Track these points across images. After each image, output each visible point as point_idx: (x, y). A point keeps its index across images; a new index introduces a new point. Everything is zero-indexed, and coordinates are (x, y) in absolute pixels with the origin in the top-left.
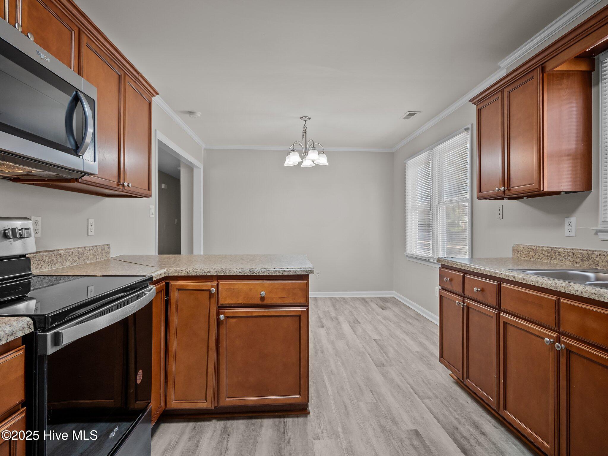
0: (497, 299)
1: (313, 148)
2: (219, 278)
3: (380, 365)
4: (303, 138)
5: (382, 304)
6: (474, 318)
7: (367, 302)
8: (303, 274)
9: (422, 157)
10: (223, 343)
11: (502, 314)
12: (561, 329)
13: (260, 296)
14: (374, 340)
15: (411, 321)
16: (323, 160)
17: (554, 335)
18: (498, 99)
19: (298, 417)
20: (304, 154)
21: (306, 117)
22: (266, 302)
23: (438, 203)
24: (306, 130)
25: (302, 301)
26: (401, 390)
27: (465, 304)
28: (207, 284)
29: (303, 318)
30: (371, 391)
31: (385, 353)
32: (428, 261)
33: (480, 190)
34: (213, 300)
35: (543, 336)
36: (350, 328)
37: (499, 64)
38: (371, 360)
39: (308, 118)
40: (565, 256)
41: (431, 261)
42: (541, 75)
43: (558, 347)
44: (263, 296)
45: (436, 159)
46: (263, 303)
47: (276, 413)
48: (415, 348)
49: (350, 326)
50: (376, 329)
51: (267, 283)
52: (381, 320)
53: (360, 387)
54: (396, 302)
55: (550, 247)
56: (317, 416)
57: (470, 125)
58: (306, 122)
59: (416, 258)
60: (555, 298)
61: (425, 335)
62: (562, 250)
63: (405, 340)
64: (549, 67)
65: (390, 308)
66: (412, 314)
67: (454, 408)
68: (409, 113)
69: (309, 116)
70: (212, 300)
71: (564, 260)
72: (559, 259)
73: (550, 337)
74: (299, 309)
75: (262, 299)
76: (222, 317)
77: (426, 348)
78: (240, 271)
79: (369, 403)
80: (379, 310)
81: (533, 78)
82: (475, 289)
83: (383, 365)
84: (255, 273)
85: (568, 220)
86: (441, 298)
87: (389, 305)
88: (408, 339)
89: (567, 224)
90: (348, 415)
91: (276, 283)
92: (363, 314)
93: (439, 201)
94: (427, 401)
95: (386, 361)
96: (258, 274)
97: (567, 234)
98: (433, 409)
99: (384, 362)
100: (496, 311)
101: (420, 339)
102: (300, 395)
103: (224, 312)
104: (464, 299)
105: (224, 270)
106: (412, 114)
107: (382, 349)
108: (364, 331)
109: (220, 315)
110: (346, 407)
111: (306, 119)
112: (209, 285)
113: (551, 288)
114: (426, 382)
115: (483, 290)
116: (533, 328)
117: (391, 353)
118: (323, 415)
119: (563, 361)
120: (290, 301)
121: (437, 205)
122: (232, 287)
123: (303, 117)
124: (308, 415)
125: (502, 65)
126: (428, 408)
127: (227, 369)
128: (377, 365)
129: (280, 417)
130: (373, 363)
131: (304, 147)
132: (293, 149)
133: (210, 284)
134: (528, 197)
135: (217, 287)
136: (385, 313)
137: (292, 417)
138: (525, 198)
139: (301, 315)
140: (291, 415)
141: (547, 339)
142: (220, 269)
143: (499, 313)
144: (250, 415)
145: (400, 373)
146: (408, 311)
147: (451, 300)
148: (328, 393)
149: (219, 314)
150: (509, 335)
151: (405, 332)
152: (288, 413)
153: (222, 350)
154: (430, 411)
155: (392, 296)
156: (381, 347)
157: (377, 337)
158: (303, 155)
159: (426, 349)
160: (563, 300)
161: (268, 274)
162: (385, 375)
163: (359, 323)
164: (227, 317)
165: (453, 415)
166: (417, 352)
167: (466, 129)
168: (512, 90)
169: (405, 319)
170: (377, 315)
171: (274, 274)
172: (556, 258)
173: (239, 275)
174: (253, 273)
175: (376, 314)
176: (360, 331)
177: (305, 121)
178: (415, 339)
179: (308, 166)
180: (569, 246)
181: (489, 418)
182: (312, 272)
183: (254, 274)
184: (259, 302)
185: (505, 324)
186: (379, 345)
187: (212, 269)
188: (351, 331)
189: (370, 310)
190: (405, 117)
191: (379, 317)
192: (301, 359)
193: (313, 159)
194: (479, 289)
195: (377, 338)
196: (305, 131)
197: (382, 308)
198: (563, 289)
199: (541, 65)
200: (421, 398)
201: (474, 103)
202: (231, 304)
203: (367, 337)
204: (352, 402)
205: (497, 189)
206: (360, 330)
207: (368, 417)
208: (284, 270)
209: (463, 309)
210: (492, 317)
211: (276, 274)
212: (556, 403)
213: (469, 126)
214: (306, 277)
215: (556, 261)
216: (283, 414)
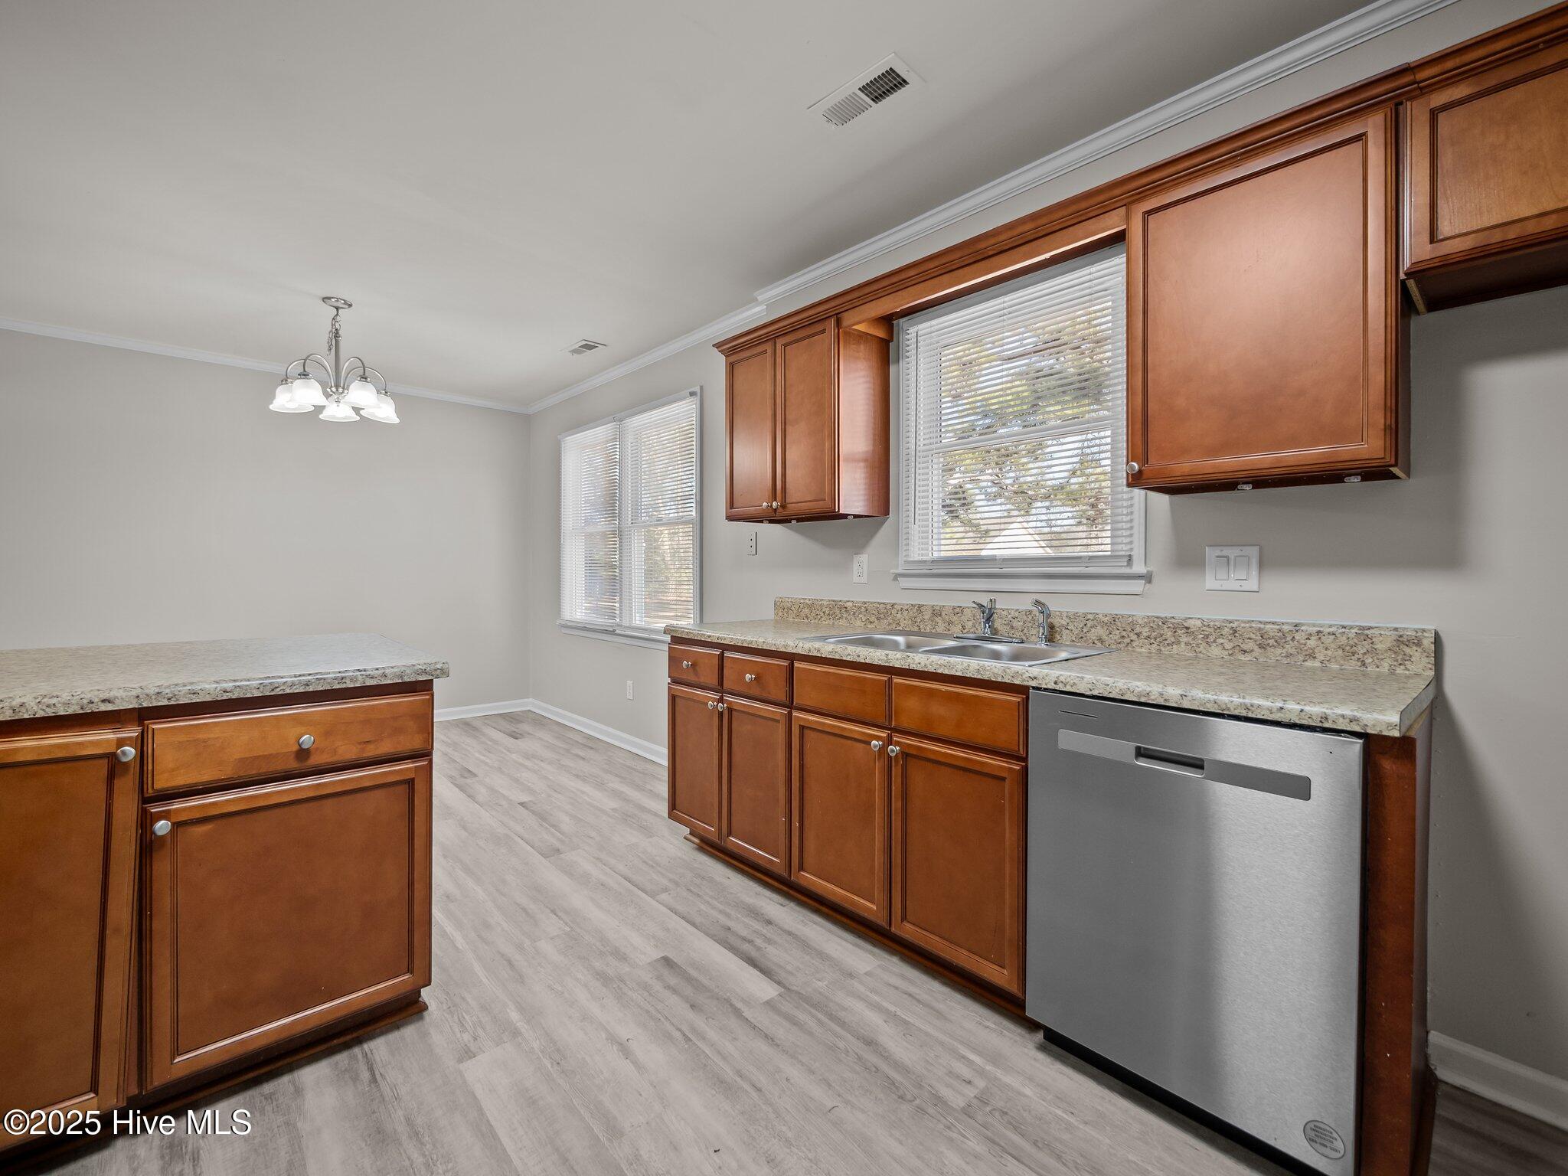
0: (788, 689)
1: (364, 378)
2: (143, 715)
3: (552, 853)
4: (330, 350)
5: (511, 728)
6: (741, 728)
7: (475, 729)
8: (420, 679)
9: (600, 433)
10: (163, 903)
11: (795, 714)
12: (893, 724)
13: (296, 748)
14: (521, 804)
15: (581, 753)
16: (384, 411)
17: (884, 734)
18: (765, 352)
19: (398, 1028)
20: (334, 389)
21: (338, 300)
22: (315, 760)
23: (632, 523)
24: (340, 332)
25: (415, 743)
26: (610, 890)
27: (725, 705)
28: (104, 737)
29: (419, 786)
30: (553, 912)
31: (553, 826)
32: (613, 633)
33: (731, 504)
34: (126, 786)
35: (867, 739)
36: (457, 789)
37: (755, 294)
38: (529, 848)
39: (344, 304)
40: (854, 613)
41: (618, 632)
42: (836, 331)
43: (892, 751)
44: (305, 746)
45: (629, 439)
46: (303, 764)
47: (335, 1041)
48: (610, 804)
49: (456, 785)
50: (517, 780)
51: (318, 711)
52: (521, 760)
53: (524, 910)
54: (540, 721)
55: (834, 601)
56: (450, 1007)
57: (699, 387)
58: (338, 311)
59: (585, 629)
60: (884, 678)
61: (617, 776)
62: (851, 604)
63: (583, 792)
64: (848, 319)
65: (529, 734)
66: (579, 738)
67: (711, 893)
68: (584, 343)
69: (349, 299)
70: (118, 783)
71: (853, 619)
72: (846, 618)
73: (878, 738)
74: (409, 765)
75: (303, 753)
76: (162, 827)
77: (626, 800)
78: (229, 685)
79: (558, 936)
80: (510, 742)
81: (823, 331)
82: (748, 676)
83: (558, 851)
84: (278, 689)
85: (856, 558)
86: (673, 699)
87: (525, 727)
88: (587, 788)
89: (855, 566)
90: (521, 979)
91: (345, 708)
92: (477, 755)
93: (632, 520)
94: (664, 896)
95: (562, 842)
96: (288, 691)
97: (856, 579)
98: (680, 908)
99: (558, 845)
100: (786, 710)
101: (610, 785)
102: (410, 970)
103: (169, 810)
104: (722, 697)
105: (168, 691)
106: (589, 347)
107: (544, 819)
108: (492, 790)
109: (152, 826)
110: (510, 962)
111: (339, 304)
112: (108, 740)
113: (880, 663)
114: (650, 862)
115: (758, 678)
116: (849, 729)
117: (567, 824)
118: (463, 999)
119: (896, 772)
120: (385, 748)
121: (630, 527)
122: (200, 736)
123: (329, 298)
124: (425, 1014)
125: (760, 298)
126: (670, 909)
127: (176, 974)
128: (545, 856)
129: (347, 1046)
130: (535, 852)
131: (334, 373)
132: (304, 371)
133: (111, 736)
134: (798, 520)
135: (141, 743)
136: (523, 744)
137: (382, 1033)
138: (794, 522)
139: (413, 780)
140: (378, 1030)
141: (874, 742)
142: (152, 691)
143: (790, 713)
144: (251, 1075)
145: (598, 859)
146: (570, 735)
147: (694, 701)
148: (457, 948)
149: (146, 821)
150: (808, 746)
151: (577, 776)
152: (370, 1028)
153: (161, 925)
154: (676, 913)
155: (528, 709)
156: (542, 817)
157: (524, 798)
158: (328, 390)
159: (628, 801)
160: (897, 680)
161: (322, 689)
162: (568, 871)
163: (475, 775)
164: (177, 825)
165: (714, 908)
166: (614, 810)
167: (692, 394)
168: (791, 343)
169: (568, 751)
170: (508, 753)
171: (338, 687)
172: (841, 618)
173: (225, 698)
174: (273, 690)
175: (504, 751)
176: (482, 793)
177: (337, 308)
178: (600, 785)
179: (338, 418)
180: (859, 598)
181: (767, 893)
182: (444, 673)
183: (278, 692)
184: (293, 765)
185: (802, 728)
186: (534, 812)
187: (121, 691)
188: (461, 795)
189: (490, 743)
190: (573, 348)
191: (514, 756)
192: (413, 884)
193: (360, 404)
194: (753, 676)
195: (525, 800)
196: (337, 333)
197: (515, 736)
198: (898, 662)
199: (837, 314)
200: (652, 895)
201: (722, 352)
202: (196, 784)
203: (504, 803)
204: (520, 947)
205: (765, 504)
206: (483, 790)
207: (566, 965)
208: (368, 673)
209: (721, 714)
210: (778, 721)
211: (344, 686)
212: (886, 839)
213: (697, 389)
214: (423, 687)
215: (842, 622)
216: (355, 1035)
